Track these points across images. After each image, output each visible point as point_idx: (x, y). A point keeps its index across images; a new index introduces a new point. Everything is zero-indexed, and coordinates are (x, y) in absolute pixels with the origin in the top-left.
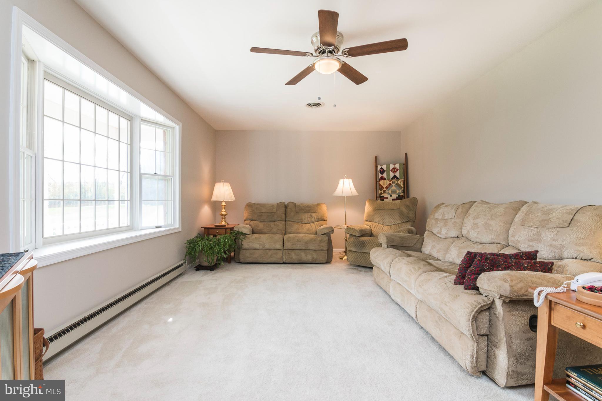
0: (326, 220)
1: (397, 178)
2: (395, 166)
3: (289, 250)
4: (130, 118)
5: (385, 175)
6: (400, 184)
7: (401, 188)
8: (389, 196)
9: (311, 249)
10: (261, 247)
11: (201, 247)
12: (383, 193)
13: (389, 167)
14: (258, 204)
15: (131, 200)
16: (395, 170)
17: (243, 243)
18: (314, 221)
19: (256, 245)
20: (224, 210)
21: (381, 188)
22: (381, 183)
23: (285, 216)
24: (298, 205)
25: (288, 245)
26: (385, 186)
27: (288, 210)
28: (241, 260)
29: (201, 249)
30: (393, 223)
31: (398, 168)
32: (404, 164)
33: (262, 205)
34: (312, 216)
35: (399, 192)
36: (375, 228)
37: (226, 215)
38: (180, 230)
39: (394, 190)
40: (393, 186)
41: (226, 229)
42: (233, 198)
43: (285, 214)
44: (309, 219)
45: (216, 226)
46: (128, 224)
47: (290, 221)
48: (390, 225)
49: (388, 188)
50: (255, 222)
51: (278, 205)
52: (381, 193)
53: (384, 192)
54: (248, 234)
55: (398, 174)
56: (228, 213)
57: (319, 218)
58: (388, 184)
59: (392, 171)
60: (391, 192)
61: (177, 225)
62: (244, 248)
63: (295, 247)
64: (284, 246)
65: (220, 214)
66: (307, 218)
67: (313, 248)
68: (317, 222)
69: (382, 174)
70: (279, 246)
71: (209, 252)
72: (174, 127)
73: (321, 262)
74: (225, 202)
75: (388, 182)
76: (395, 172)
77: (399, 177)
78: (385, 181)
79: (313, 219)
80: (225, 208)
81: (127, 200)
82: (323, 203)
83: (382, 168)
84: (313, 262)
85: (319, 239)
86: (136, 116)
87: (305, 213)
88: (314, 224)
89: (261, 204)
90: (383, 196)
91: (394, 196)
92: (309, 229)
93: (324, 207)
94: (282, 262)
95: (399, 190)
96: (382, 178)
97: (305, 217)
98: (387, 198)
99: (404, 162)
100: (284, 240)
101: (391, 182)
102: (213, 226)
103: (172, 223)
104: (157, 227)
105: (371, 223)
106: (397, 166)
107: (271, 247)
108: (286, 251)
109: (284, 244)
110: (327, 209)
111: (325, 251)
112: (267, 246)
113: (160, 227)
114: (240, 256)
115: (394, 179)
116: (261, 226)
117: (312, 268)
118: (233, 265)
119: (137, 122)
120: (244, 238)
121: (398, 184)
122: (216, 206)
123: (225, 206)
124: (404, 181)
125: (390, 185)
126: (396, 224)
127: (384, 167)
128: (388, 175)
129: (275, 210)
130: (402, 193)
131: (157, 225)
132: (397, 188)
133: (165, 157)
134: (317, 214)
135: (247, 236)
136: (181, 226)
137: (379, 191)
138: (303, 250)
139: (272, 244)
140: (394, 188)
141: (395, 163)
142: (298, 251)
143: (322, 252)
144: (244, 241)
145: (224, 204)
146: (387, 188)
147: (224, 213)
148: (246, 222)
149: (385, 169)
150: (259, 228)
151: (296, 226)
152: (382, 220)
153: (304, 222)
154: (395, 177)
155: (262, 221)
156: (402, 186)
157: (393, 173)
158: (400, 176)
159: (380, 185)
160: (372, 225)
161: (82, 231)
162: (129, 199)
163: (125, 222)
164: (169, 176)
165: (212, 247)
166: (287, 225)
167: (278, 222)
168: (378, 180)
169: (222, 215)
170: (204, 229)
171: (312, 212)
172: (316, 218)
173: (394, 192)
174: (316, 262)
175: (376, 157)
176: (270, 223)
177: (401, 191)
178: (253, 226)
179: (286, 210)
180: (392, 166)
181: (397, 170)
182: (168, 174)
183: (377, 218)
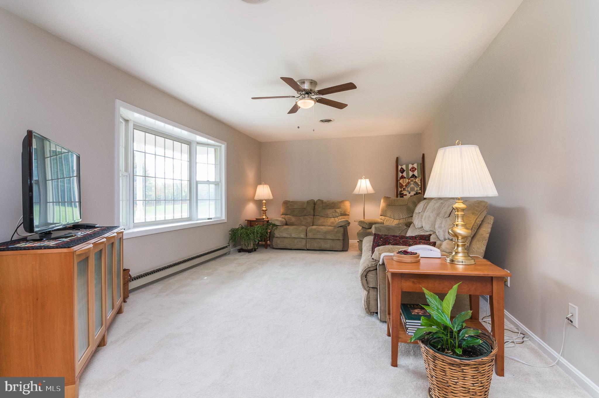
0: (349, 215)
1: (416, 177)
2: (414, 165)
3: (311, 239)
4: (189, 143)
5: (405, 174)
6: (417, 182)
7: (418, 186)
8: (407, 193)
9: (329, 238)
10: (289, 236)
11: (239, 234)
12: (403, 191)
13: (408, 167)
14: (292, 202)
15: (190, 200)
16: (413, 169)
17: (275, 233)
18: (338, 216)
19: (285, 235)
20: (264, 207)
21: (402, 186)
22: (401, 181)
23: (314, 211)
24: (325, 202)
25: (310, 235)
26: (404, 184)
27: (316, 207)
28: (274, 246)
29: (239, 235)
30: (402, 217)
31: (416, 168)
32: (421, 164)
33: (294, 203)
34: (336, 211)
35: (417, 189)
36: (387, 221)
37: (266, 210)
38: (226, 221)
39: (412, 187)
40: (411, 184)
41: (263, 221)
42: (271, 197)
43: (314, 210)
44: (333, 214)
45: (257, 219)
46: (189, 217)
47: (317, 215)
48: (399, 219)
49: (408, 186)
50: (289, 216)
51: (308, 202)
52: (401, 190)
53: (404, 189)
54: (280, 226)
55: (416, 173)
56: (268, 210)
57: (342, 213)
58: (407, 182)
59: (410, 170)
60: (410, 189)
61: (224, 217)
62: (276, 236)
63: (316, 236)
64: (306, 235)
65: (262, 209)
66: (332, 213)
67: (330, 238)
68: (340, 217)
69: (402, 173)
70: (302, 236)
71: (245, 238)
72: (221, 146)
73: (338, 250)
74: (266, 200)
75: (407, 181)
76: (413, 171)
77: (417, 176)
78: (405, 179)
79: (337, 214)
80: (265, 205)
81: (188, 200)
82: (347, 200)
83: (402, 168)
84: (331, 250)
85: (336, 230)
86: (193, 141)
87: (330, 208)
88: (338, 218)
89: (295, 201)
90: (403, 193)
91: (412, 193)
92: (332, 222)
93: (347, 204)
94: (306, 249)
95: (417, 188)
96: (403, 177)
97: (330, 212)
98: (406, 195)
99: (421, 162)
100: (307, 230)
101: (410, 181)
102: (255, 219)
103: (220, 216)
104: (208, 219)
105: (384, 217)
106: (415, 166)
107: (296, 236)
108: (309, 240)
109: (307, 234)
110: (351, 206)
111: (341, 241)
112: (293, 236)
113: (211, 219)
114: (273, 243)
115: (413, 177)
116: (293, 219)
117: (328, 254)
118: (269, 249)
119: (194, 145)
120: (276, 229)
121: (415, 182)
122: (259, 203)
123: (265, 203)
124: (421, 179)
125: (409, 183)
126: (404, 218)
127: (404, 167)
128: (408, 174)
129: (305, 206)
130: (420, 190)
131: (208, 217)
132: (415, 186)
133: (215, 168)
134: (340, 210)
135: (278, 227)
136: (226, 219)
137: (400, 189)
138: (322, 239)
139: (297, 234)
140: (412, 186)
141: (413, 163)
142: (318, 240)
143: (339, 241)
144: (276, 231)
145: (264, 202)
146: (406, 186)
147: (264, 209)
148: (282, 216)
149: (405, 169)
150: (291, 221)
151: (322, 220)
152: (392, 215)
153: (329, 216)
154: (413, 176)
155: (295, 215)
156: (420, 184)
157: (411, 172)
158: (418, 174)
159: (400, 183)
160: (385, 219)
161: (157, 220)
162: (189, 199)
163: (185, 215)
164: (218, 182)
165: (248, 235)
166: (314, 218)
167: (307, 216)
168: (399, 179)
169: (263, 210)
170: (247, 221)
171: (336, 208)
172: (339, 213)
173: (412, 189)
174: (334, 250)
175: (397, 158)
176: (300, 217)
177: (418, 189)
178: (287, 219)
179: (314, 206)
180: (410, 166)
181: (416, 169)
182: (217, 181)
183: (389, 214)
